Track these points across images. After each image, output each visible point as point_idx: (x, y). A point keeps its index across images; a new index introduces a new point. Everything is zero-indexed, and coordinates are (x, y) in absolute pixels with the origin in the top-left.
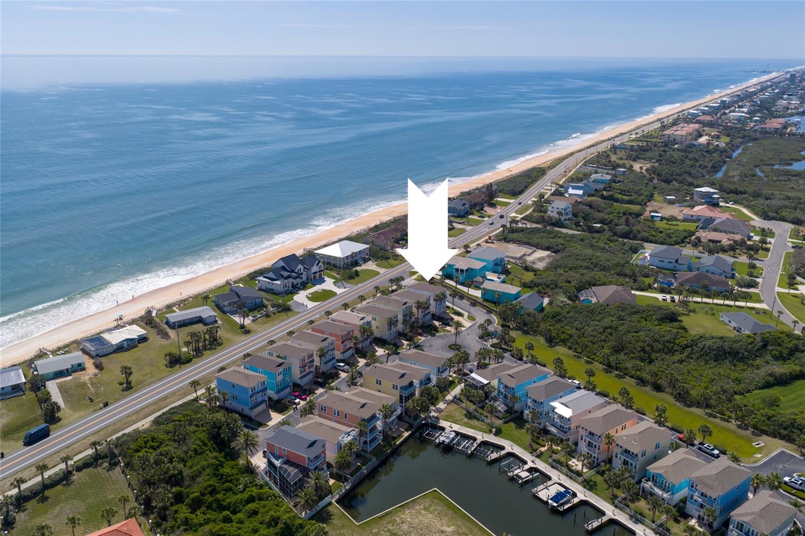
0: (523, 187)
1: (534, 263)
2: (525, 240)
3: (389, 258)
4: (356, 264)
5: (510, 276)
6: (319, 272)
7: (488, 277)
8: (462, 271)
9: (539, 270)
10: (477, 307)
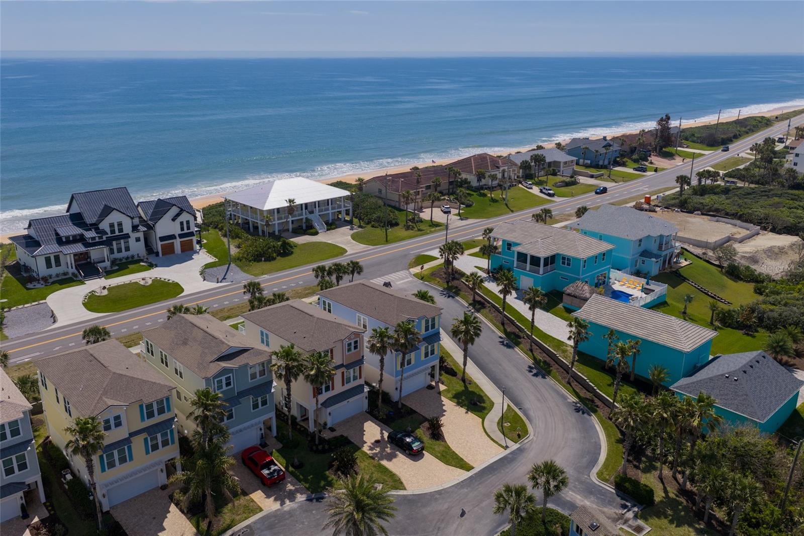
0: (732, 135)
1: (754, 259)
2: (732, 209)
3: (397, 224)
4: (307, 229)
5: (683, 288)
6: (181, 236)
7: (617, 287)
8: (535, 261)
9: (770, 279)
10: (550, 380)
